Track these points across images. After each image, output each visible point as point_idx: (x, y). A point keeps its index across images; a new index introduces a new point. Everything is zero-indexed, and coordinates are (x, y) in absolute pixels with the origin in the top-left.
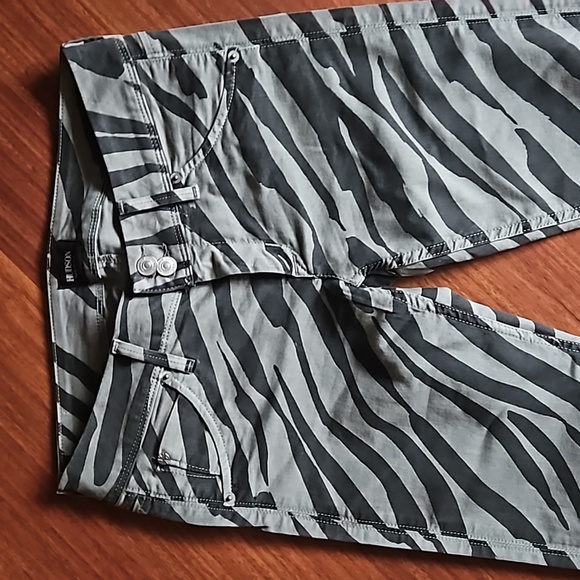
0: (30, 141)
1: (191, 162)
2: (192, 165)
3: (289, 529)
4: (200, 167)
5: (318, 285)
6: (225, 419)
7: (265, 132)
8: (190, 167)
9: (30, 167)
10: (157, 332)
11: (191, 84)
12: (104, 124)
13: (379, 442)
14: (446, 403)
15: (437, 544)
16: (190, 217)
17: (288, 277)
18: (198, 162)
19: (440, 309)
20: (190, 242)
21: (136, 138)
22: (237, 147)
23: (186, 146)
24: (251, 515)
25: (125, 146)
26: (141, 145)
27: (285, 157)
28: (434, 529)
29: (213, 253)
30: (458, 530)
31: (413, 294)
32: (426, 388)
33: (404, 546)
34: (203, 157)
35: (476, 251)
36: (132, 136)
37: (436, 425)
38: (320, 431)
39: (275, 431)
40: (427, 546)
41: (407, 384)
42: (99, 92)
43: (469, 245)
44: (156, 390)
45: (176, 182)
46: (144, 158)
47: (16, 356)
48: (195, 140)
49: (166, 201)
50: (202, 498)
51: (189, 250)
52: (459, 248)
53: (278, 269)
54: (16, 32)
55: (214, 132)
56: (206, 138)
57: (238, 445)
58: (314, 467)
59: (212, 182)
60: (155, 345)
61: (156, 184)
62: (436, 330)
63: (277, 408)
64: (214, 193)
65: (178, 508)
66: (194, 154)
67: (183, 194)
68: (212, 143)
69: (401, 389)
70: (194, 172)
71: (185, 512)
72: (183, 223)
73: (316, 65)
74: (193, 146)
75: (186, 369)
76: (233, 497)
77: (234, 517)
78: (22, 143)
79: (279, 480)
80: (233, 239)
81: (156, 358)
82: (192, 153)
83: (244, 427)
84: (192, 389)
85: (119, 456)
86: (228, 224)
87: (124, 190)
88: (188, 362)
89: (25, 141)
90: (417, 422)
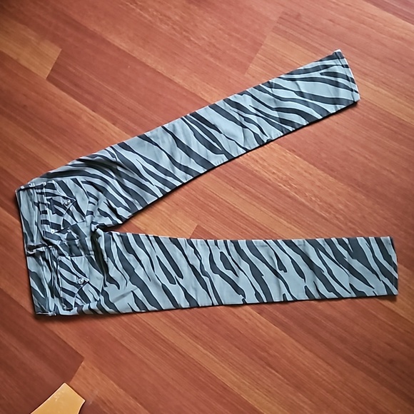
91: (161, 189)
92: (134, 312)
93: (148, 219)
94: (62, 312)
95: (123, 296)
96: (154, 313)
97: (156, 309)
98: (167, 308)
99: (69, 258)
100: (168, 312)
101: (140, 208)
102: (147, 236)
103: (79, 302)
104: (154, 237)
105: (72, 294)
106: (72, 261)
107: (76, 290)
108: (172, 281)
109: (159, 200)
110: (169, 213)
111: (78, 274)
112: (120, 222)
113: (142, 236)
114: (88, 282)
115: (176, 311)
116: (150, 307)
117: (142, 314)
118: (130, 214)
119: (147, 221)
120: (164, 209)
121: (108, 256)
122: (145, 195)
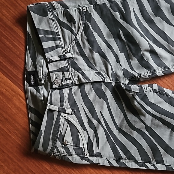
0: (18, 44)
1: (71, 45)
2: (71, 46)
3: (107, 164)
4: (74, 46)
5: (113, 84)
6: (85, 129)
7: (95, 34)
8: (70, 46)
9: (18, 53)
10: (62, 101)
11: (71, 19)
12: (42, 32)
13: (135, 135)
14: (157, 122)
15: (155, 167)
16: (71, 63)
17: (104, 82)
18: (73, 45)
19: (154, 91)
20: (71, 71)
21: (53, 37)
22: (86, 40)
23: (69, 40)
24: (94, 160)
25: (49, 39)
26: (54, 39)
27: (102, 43)
28: (154, 162)
29: (78, 75)
30: (161, 162)
31: (145, 86)
32: (151, 117)
33: (144, 168)
34: (75, 43)
35: (165, 72)
36: (51, 36)
37: (154, 129)
38: (115, 132)
39: (101, 132)
40: (152, 168)
41: (144, 116)
42: (40, 21)
43: (163, 70)
44: (62, 120)
45: (66, 51)
46: (55, 43)
47: (17, 115)
48: (72, 37)
49: (63, 58)
50: (78, 154)
51: (70, 74)
52: (160, 71)
53: (100, 80)
54: (12, 8)
55: (79, 35)
56: (76, 37)
57: (89, 137)
58: (114, 143)
59: (78, 51)
60: (62, 106)
61: (60, 52)
62: (153, 98)
63: (101, 124)
64: (78, 55)
65: (70, 158)
66: (72, 42)
67: (68, 55)
68: (78, 38)
69: (142, 118)
70: (72, 48)
71: (73, 159)
72: (69, 65)
73: (112, 11)
74: (71, 39)
75: (72, 113)
76: (88, 154)
77: (89, 160)
78: (16, 45)
79: (103, 148)
80: (85, 70)
81: (62, 110)
82: (71, 42)
83: (91, 131)
84: (73, 119)
85: (51, 143)
86: (83, 65)
87: (49, 54)
88: (72, 111)
89: (17, 44)
90: (147, 128)
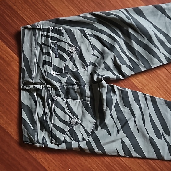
91: (166, 57)
92: (119, 155)
93: (146, 80)
94: (50, 145)
95: (113, 141)
96: (136, 159)
97: (140, 156)
98: (151, 157)
99: (65, 99)
100: (150, 161)
101: (143, 69)
102: (145, 95)
103: (68, 139)
104: (150, 96)
105: (63, 131)
106: (67, 102)
107: (67, 129)
108: (159, 136)
109: (163, 65)
110: (167, 79)
111: (71, 115)
112: (121, 78)
113: (140, 94)
114: (81, 124)
115: (157, 161)
116: (134, 154)
117: (125, 159)
118: (133, 73)
119: (145, 81)
120: (162, 75)
121: (107, 106)
122: (151, 60)
